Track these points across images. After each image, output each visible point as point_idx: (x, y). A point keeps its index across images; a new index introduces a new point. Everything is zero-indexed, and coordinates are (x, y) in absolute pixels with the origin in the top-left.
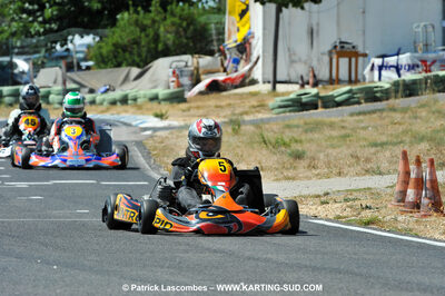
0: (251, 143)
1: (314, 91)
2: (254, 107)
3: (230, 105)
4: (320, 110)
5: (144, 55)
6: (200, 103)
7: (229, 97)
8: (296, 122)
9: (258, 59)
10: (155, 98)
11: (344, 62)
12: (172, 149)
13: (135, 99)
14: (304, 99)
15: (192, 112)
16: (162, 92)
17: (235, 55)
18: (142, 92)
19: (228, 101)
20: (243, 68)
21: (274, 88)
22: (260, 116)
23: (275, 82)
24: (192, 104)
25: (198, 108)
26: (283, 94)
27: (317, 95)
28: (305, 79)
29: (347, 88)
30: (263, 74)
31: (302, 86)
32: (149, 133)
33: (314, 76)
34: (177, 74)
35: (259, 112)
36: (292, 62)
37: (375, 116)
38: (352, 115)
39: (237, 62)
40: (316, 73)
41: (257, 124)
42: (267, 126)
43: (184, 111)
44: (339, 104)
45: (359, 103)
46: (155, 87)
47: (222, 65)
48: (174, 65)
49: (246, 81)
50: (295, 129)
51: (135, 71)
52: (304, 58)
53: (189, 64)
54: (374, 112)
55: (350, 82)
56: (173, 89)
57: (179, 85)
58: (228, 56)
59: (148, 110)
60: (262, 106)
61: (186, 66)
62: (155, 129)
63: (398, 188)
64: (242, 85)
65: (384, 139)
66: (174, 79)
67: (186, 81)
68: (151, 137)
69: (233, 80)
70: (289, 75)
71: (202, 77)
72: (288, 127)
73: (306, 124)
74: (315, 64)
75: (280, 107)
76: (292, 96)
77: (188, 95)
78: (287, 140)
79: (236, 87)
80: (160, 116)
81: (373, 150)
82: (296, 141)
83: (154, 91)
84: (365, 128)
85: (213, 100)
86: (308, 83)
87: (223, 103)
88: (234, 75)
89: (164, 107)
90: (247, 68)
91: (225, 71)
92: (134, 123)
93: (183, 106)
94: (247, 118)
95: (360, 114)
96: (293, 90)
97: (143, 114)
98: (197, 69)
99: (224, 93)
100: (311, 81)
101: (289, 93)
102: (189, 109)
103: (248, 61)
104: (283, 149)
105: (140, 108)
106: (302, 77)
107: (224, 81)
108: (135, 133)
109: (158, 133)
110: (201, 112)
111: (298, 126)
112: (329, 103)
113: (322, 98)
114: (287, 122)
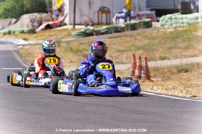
0: (65, 51)
1: (92, 28)
2: (66, 35)
3: (55, 35)
4: (95, 36)
5: (17, 13)
6: (42, 34)
7: (55, 31)
8: (84, 41)
9: (67, 14)
10: (23, 32)
11: (104, 15)
12: (31, 54)
13: (14, 32)
14: (88, 32)
15: (39, 37)
16: (25, 29)
17: (57, 13)
18: (17, 30)
19: (54, 33)
20: (61, 19)
21: (74, 27)
22: (69, 39)
23: (75, 24)
24: (39, 34)
25: (42, 36)
26: (78, 30)
27: (93, 30)
28: (88, 23)
29: (106, 27)
30: (70, 21)
31: (86, 26)
32: (21, 47)
33: (92, 22)
34: (32, 21)
35: (68, 37)
36: (82, 16)
37: (118, 39)
38: (109, 38)
39: (58, 16)
40: (92, 20)
41: (68, 43)
42: (72, 44)
43: (35, 37)
44: (103, 34)
45: (111, 33)
46: (23, 27)
47: (51, 17)
48: (31, 17)
49: (62, 24)
50: (84, 45)
51: (14, 20)
52: (87, 14)
53: (37, 17)
54: (118, 37)
55: (107, 24)
56: (30, 28)
57: (33, 26)
58: (54, 13)
59: (20, 37)
60: (69, 35)
61: (36, 18)
62: (23, 45)
63: (131, 70)
64: (60, 26)
65: (123, 48)
66: (30, 23)
67: (36, 24)
68: (22, 48)
69: (56, 24)
70: (80, 21)
71: (43, 22)
72: (81, 44)
73: (89, 42)
74: (91, 16)
75: (77, 35)
76: (83, 30)
77: (37, 30)
78: (81, 49)
79: (58, 27)
80: (25, 39)
81: (119, 53)
82: (85, 50)
83: (22, 29)
84: (114, 44)
85: (48, 32)
86: (89, 25)
87: (52, 34)
88: (56, 22)
89: (27, 36)
90: (62, 18)
91: (53, 20)
92: (14, 43)
93: (35, 35)
94: (63, 40)
95: (112, 38)
96: (82, 28)
97: (18, 38)
98: (41, 19)
99: (53, 30)
100: (90, 24)
101: (81, 29)
102: (38, 36)
103: (63, 15)
104: (79, 53)
105: (16, 36)
106: (86, 23)
107: (52, 24)
108: (15, 47)
109: (25, 47)
110: (43, 37)
111: (85, 43)
112: (99, 33)
113: (95, 31)
114: (80, 42)
